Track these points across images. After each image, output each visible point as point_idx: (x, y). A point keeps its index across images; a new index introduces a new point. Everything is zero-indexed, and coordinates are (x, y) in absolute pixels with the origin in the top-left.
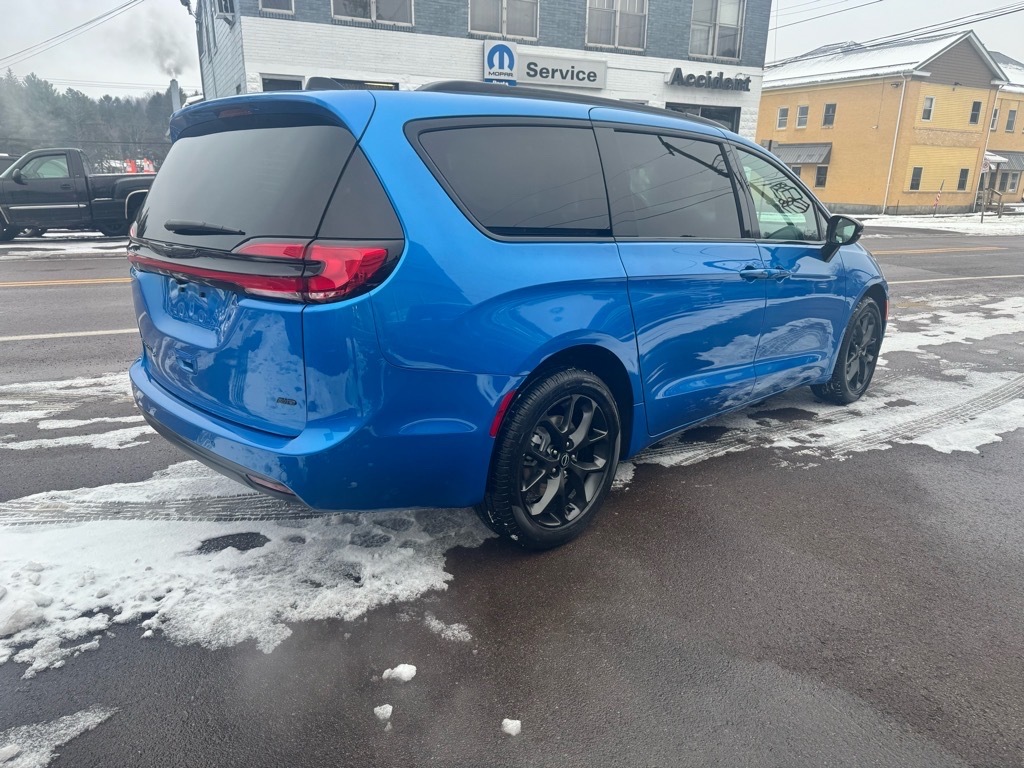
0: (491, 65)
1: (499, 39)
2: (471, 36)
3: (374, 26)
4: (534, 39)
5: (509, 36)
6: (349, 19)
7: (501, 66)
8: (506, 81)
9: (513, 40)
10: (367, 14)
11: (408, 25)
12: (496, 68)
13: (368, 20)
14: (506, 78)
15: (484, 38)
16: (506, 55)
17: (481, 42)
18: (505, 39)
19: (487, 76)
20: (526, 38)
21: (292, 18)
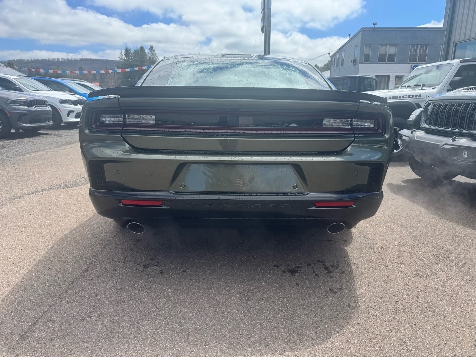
1: (416, 63)
2: (409, 63)
3: (387, 63)
4: (425, 62)
5: (418, 62)
6: (381, 62)
9: (419, 63)
10: (385, 61)
11: (394, 62)
13: (385, 62)
15: (412, 63)
18: (417, 63)
20: (423, 62)
21: (370, 63)
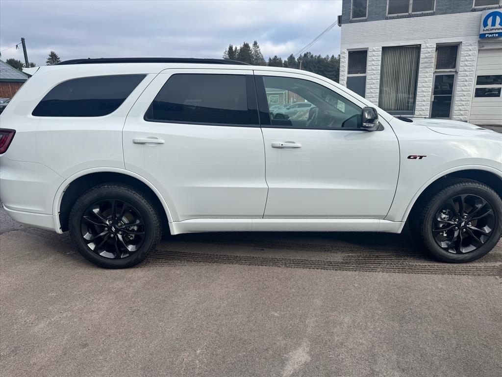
0: (485, 25)
2: (474, 10)
3: (410, 16)
6: (396, 15)
7: (493, 24)
8: (496, 33)
10: (406, 11)
11: (432, 11)
12: (489, 27)
13: (407, 14)
14: (497, 31)
15: (482, 10)
16: (497, 17)
17: (480, 13)
18: (500, 7)
19: (482, 32)
21: (366, 21)
